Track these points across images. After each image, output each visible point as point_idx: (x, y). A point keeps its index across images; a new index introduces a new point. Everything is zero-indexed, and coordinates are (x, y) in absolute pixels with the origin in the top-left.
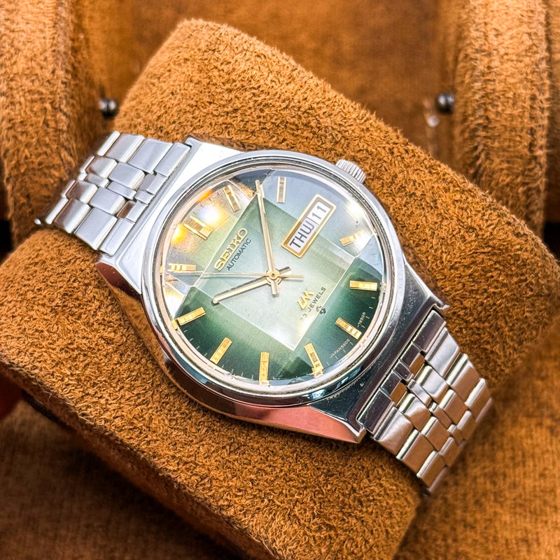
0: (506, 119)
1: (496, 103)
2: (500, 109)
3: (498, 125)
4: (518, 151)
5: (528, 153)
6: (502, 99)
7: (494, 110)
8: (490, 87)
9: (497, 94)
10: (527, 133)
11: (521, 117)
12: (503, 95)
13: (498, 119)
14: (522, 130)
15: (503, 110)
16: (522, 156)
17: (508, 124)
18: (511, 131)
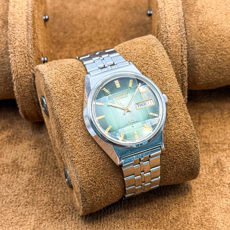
0: (174, 53)
1: (170, 47)
2: (171, 49)
3: (171, 54)
4: (178, 62)
5: (181, 63)
6: (172, 46)
7: (170, 50)
8: (168, 43)
9: (170, 45)
10: (180, 56)
11: (178, 52)
12: (172, 45)
13: (171, 52)
14: (179, 56)
15: (173, 50)
16: (179, 64)
17: (175, 54)
18: (175, 56)
